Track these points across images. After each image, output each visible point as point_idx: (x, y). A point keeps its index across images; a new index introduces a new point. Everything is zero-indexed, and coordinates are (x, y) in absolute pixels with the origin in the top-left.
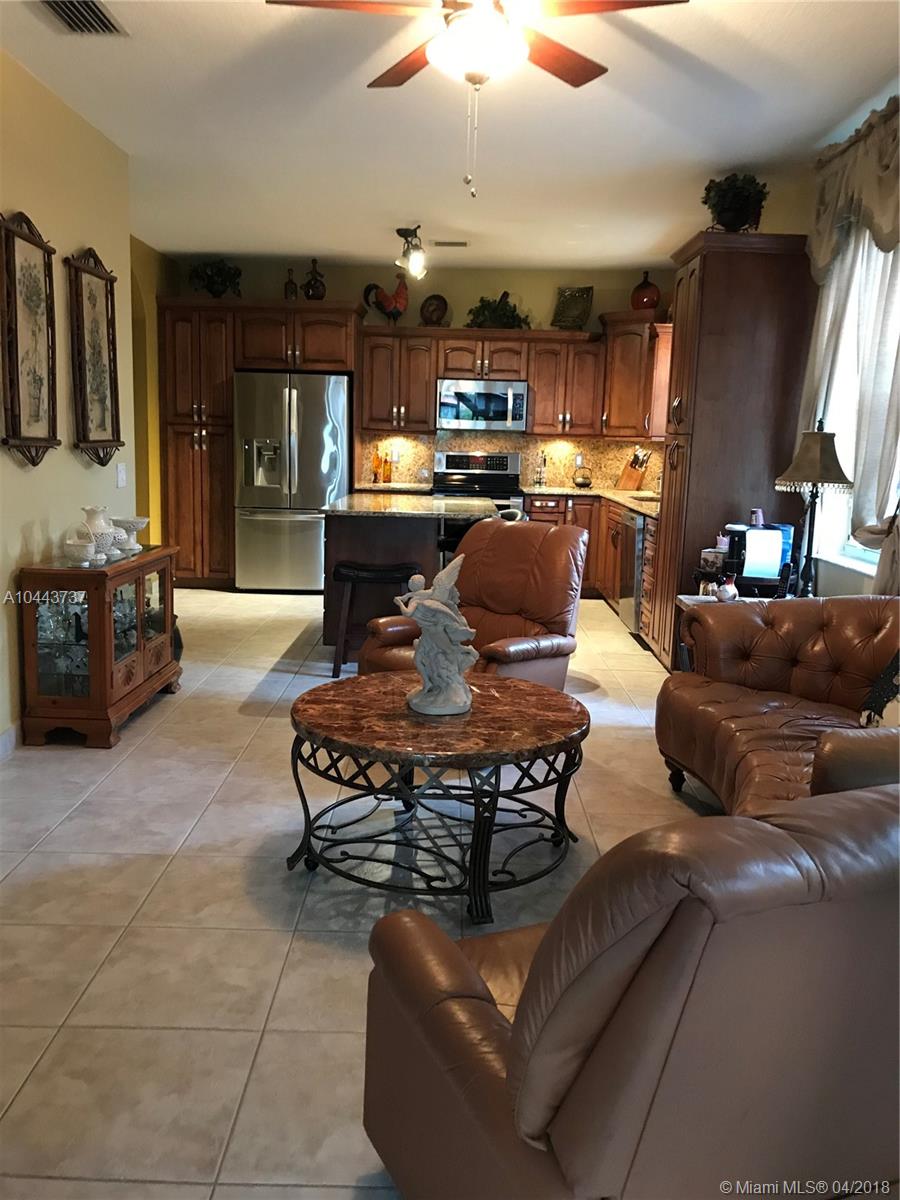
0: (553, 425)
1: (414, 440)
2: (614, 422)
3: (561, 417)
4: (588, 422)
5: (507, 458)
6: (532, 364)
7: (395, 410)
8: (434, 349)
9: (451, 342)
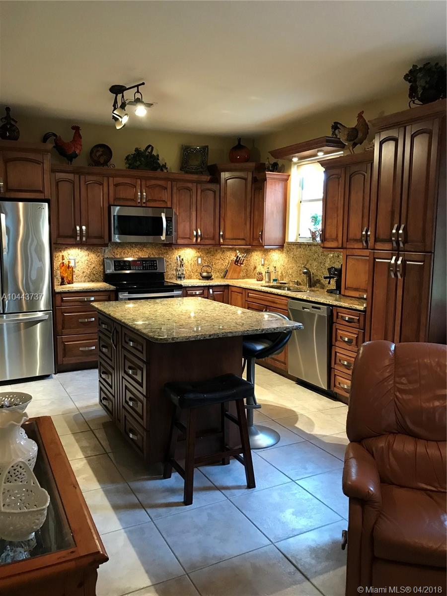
0: (189, 238)
1: (87, 250)
2: (228, 235)
3: (195, 233)
4: (211, 236)
5: (156, 261)
6: (174, 196)
7: (78, 228)
8: (105, 184)
9: (118, 179)
